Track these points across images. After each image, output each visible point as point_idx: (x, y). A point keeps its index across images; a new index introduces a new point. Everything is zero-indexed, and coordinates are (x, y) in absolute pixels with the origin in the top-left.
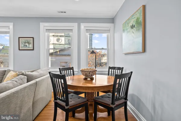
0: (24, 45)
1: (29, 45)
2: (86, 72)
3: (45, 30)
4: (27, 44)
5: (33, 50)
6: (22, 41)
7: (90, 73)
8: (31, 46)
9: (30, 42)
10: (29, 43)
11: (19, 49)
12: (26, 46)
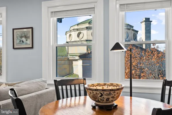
0: (20, 41)
1: (27, 40)
2: (95, 92)
3: (50, 14)
4: (24, 39)
5: (32, 47)
6: (18, 34)
7: (102, 95)
8: (29, 41)
9: (28, 35)
10: (26, 37)
11: (14, 48)
12: (23, 42)
